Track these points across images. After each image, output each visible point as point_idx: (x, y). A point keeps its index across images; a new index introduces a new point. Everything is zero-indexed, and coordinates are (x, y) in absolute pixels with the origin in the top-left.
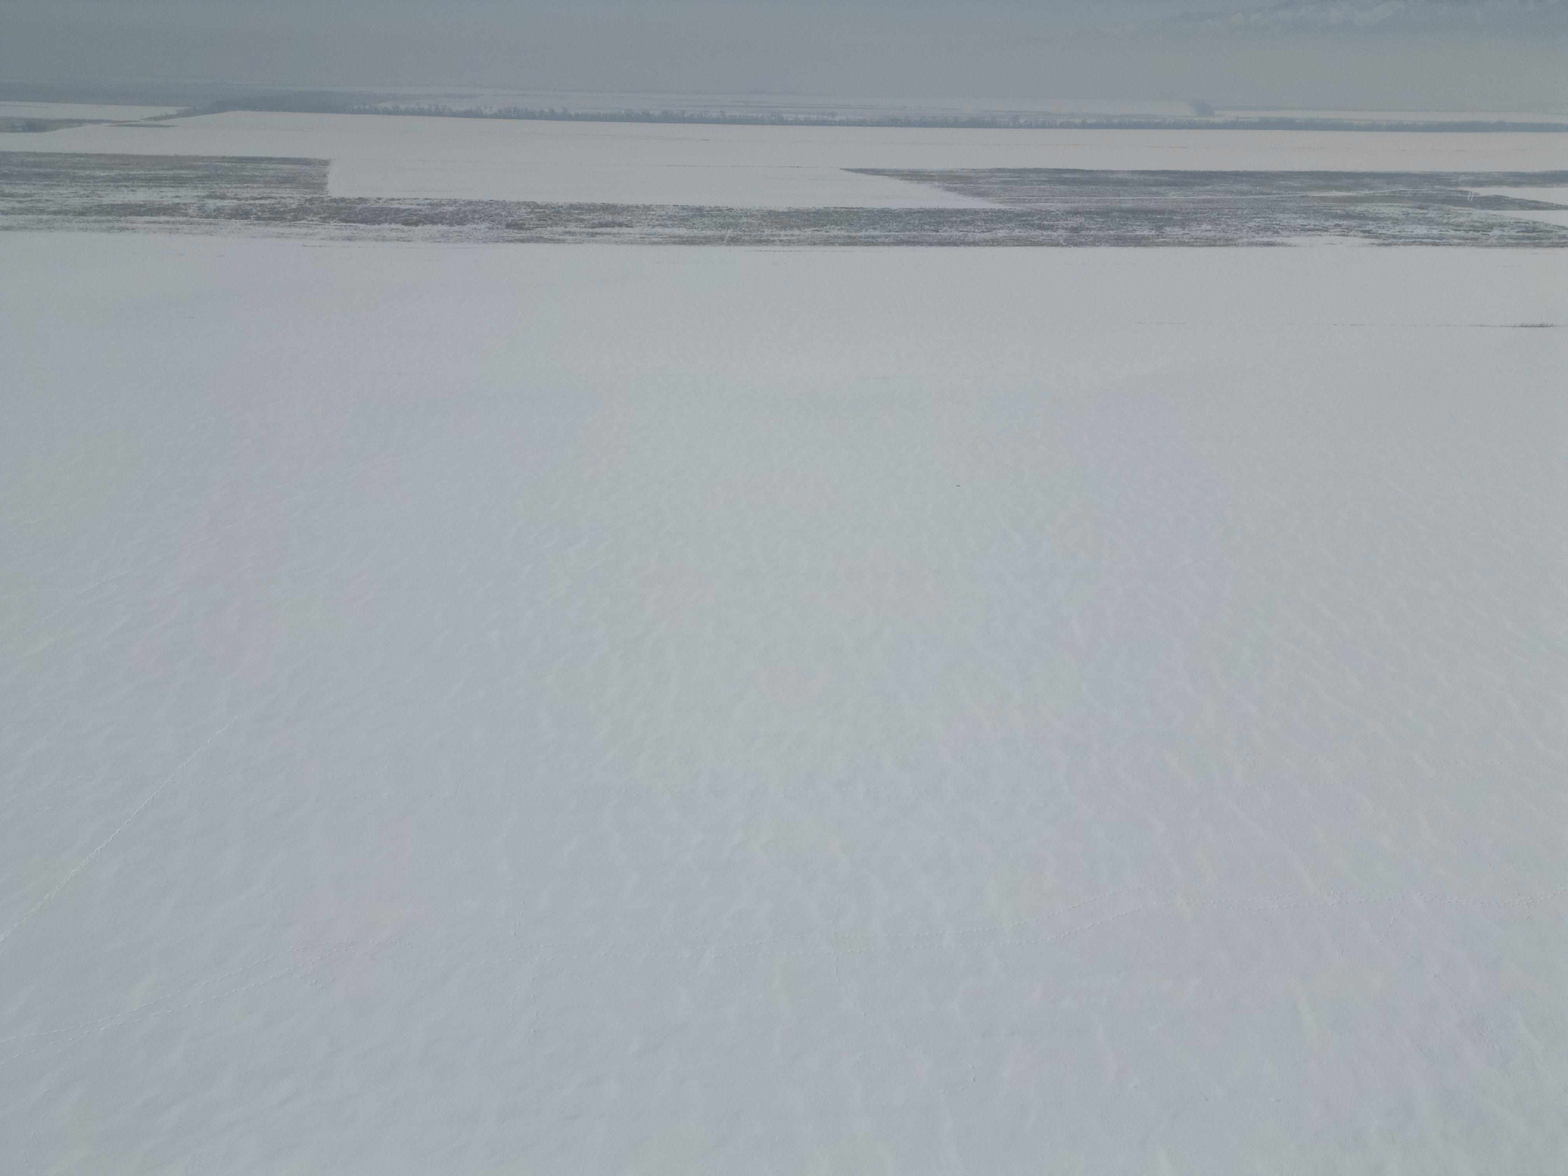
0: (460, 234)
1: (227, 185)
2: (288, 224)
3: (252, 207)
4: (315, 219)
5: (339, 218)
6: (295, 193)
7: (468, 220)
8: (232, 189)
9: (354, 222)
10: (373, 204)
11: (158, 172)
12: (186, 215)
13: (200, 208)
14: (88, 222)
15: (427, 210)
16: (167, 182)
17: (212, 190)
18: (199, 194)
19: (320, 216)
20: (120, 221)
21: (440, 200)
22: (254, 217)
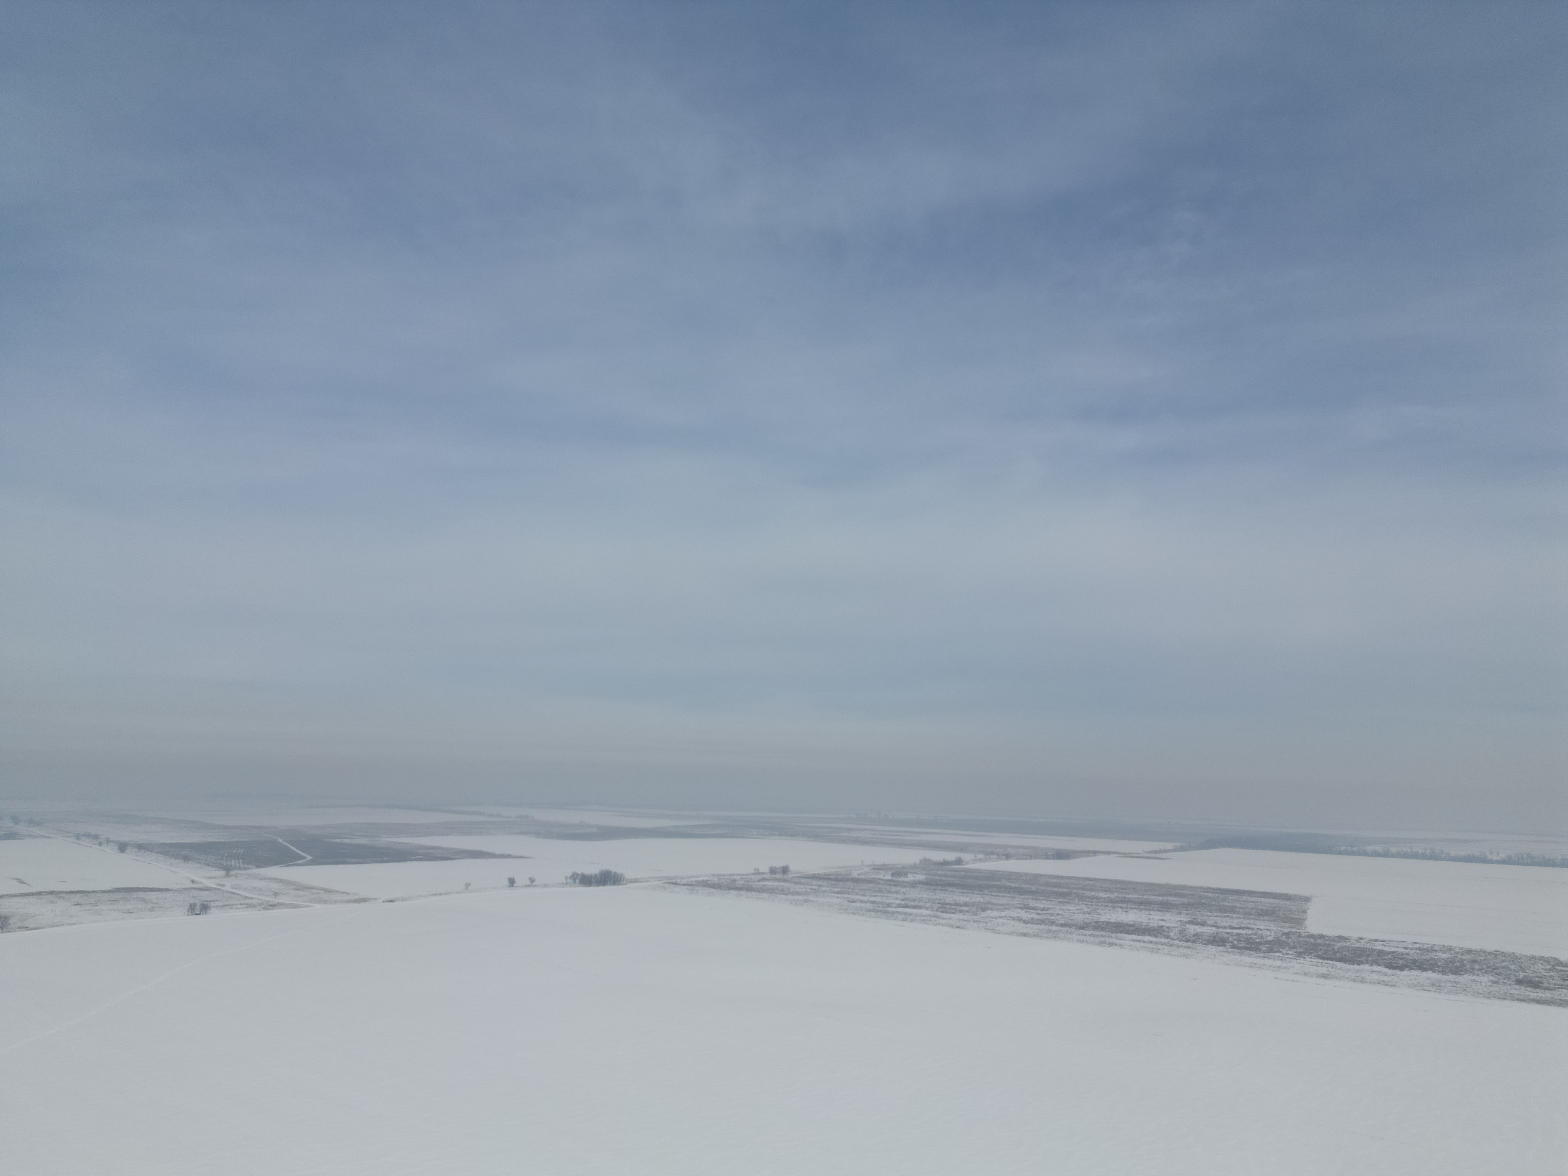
0: (1455, 985)
1: (1209, 914)
2: (1262, 955)
3: (1229, 936)
4: (1290, 952)
5: (1316, 954)
6: (1272, 925)
7: (1466, 970)
8: (1212, 918)
9: (1332, 960)
10: (1353, 944)
11: (1150, 897)
12: (1168, 937)
13: (1181, 932)
14: (1085, 935)
15: (1416, 955)
16: (1156, 906)
17: (1194, 917)
18: (1182, 919)
19: (1296, 950)
20: (1111, 937)
21: (1431, 946)
22: (1229, 945)
